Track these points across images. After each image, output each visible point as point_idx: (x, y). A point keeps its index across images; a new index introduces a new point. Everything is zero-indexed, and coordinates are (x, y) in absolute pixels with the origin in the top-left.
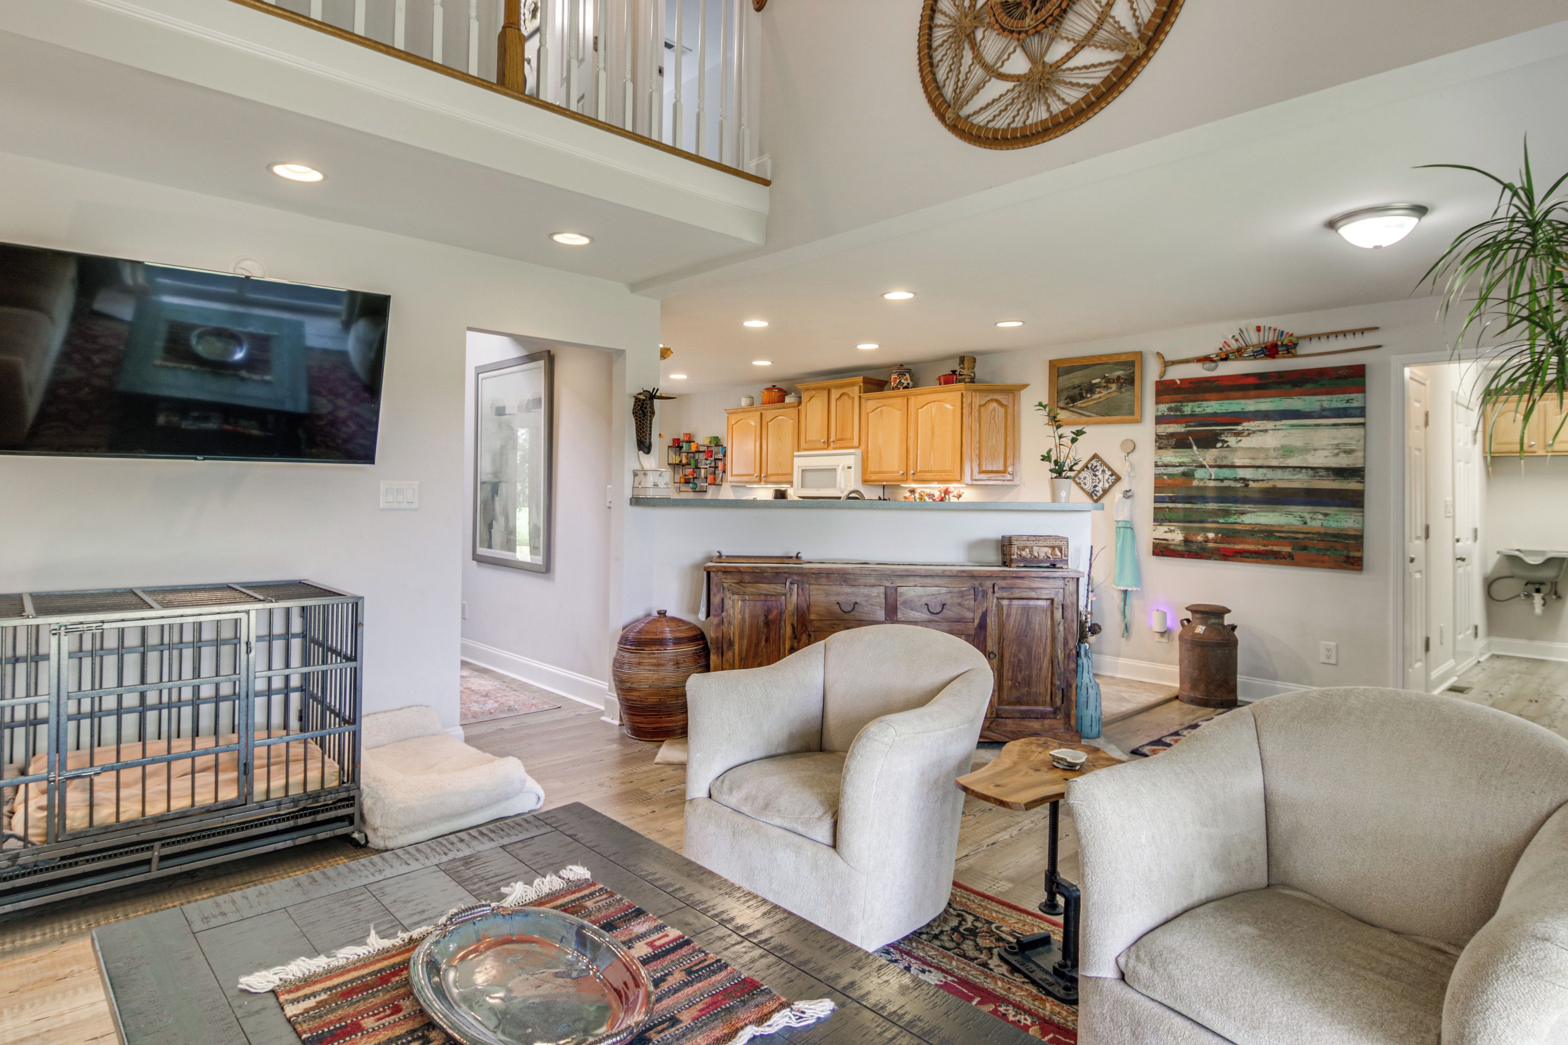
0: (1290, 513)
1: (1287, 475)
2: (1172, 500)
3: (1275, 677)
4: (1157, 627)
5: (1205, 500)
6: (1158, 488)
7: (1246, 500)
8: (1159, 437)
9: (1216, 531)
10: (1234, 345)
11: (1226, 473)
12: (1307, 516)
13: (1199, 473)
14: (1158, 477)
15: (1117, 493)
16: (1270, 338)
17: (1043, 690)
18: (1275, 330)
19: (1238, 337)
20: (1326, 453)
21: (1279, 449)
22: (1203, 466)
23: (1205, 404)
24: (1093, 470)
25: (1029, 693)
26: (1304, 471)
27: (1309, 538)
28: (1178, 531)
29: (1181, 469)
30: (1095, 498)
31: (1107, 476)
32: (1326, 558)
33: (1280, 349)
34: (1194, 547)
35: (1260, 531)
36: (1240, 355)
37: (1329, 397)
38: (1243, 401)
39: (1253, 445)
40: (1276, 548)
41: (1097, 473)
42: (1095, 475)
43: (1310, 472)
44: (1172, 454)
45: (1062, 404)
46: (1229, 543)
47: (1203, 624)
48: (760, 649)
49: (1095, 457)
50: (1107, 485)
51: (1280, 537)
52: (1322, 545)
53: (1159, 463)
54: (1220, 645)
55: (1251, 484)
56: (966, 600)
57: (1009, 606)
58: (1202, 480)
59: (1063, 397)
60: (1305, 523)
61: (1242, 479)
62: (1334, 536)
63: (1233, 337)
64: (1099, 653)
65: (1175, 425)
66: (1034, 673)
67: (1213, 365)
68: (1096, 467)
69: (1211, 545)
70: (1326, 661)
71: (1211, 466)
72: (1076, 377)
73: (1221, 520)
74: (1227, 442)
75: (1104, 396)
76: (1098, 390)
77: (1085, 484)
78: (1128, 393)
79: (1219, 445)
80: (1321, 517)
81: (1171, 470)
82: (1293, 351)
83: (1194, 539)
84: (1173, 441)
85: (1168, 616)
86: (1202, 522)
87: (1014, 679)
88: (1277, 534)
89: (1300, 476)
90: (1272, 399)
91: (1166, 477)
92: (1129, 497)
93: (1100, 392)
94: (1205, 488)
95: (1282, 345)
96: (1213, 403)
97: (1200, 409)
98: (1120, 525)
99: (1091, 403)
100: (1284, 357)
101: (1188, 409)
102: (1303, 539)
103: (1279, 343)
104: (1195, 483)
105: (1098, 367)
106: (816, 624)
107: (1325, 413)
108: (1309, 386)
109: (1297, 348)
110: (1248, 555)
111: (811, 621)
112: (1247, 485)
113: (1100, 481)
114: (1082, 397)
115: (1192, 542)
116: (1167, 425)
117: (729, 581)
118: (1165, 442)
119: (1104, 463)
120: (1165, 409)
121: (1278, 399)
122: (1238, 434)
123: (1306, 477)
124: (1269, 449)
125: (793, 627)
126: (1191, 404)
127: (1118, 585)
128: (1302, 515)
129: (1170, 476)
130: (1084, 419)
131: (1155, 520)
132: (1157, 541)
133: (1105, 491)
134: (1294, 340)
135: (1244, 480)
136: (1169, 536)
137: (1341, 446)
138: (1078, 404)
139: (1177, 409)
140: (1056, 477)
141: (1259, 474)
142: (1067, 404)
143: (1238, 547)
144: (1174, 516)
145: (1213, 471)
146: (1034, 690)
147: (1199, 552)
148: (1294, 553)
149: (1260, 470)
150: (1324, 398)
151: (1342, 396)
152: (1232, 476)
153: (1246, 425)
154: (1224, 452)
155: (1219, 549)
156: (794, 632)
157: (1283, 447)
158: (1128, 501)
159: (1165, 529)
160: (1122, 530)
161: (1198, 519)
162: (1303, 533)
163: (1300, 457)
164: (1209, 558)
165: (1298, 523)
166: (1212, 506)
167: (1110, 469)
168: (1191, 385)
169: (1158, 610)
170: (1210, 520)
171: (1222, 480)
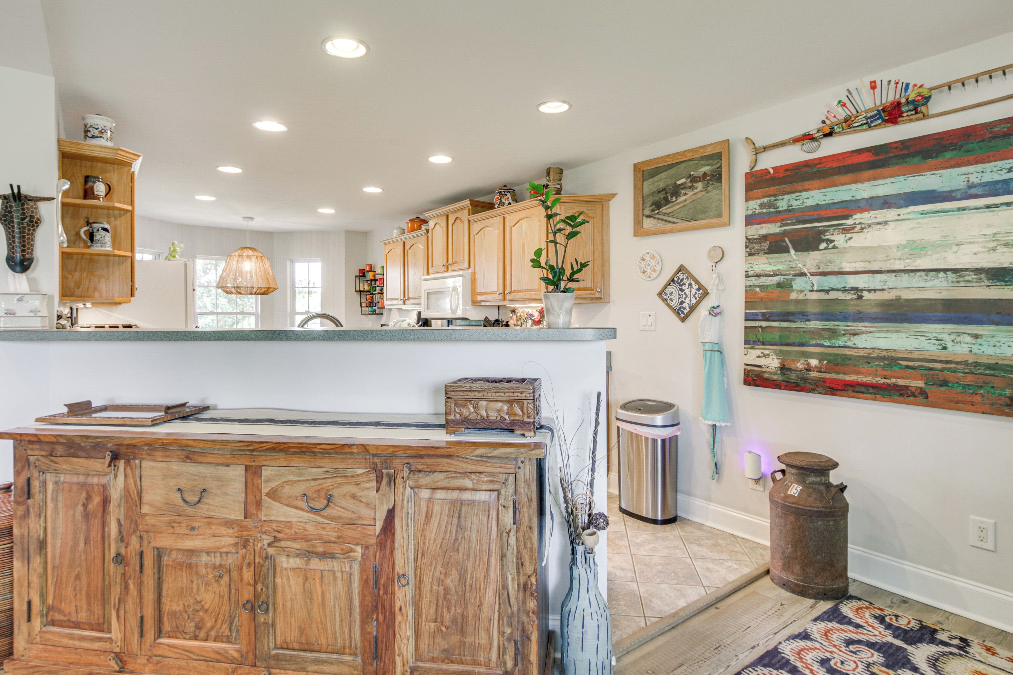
0: (922, 334)
1: (917, 281)
2: (766, 317)
3: (902, 555)
4: (750, 472)
5: (805, 316)
6: (749, 304)
7: (860, 317)
8: (749, 241)
9: (821, 357)
10: (841, 113)
11: (833, 281)
12: (948, 339)
13: (798, 283)
14: (749, 290)
15: (703, 311)
16: (890, 97)
17: (484, 641)
18: (897, 83)
19: (845, 100)
20: (975, 248)
21: (904, 247)
22: (803, 274)
23: (804, 194)
24: (679, 284)
25: (462, 644)
26: (942, 274)
27: (949, 370)
28: (773, 356)
29: (776, 279)
30: (682, 316)
31: (694, 291)
32: (978, 399)
33: (904, 109)
34: (793, 377)
35: (879, 358)
36: (849, 126)
37: (979, 167)
38: (853, 186)
39: (868, 244)
40: (901, 382)
41: (683, 287)
42: (682, 290)
43: (950, 275)
44: (765, 261)
45: (647, 212)
46: (837, 372)
47: (799, 482)
48: (78, 554)
49: (681, 269)
50: (694, 301)
51: (908, 367)
52: (970, 379)
53: (750, 273)
54: (821, 515)
55: (866, 295)
56: (364, 489)
57: (430, 500)
58: (802, 291)
59: (648, 204)
60: (945, 348)
61: (853, 289)
62: (988, 367)
63: (840, 102)
64: (689, 494)
65: (768, 225)
66: (471, 612)
67: (815, 144)
68: (682, 280)
69: (813, 374)
70: (979, 544)
71: (812, 274)
72: (660, 180)
73: (827, 343)
74: (832, 241)
75: (690, 198)
76: (683, 191)
77: (671, 300)
78: (716, 192)
79: (823, 246)
80: (968, 339)
81: (763, 281)
82: (923, 109)
83: (793, 366)
84: (766, 245)
85: (763, 459)
86: (802, 345)
87: (438, 619)
88: (902, 363)
89: (936, 282)
90: (893, 180)
91: (758, 290)
92: (717, 314)
93: (686, 194)
94: (806, 301)
95: (908, 102)
96: (814, 193)
97: (798, 203)
98: (707, 347)
99: (677, 207)
100: (911, 121)
101: (783, 204)
102: (942, 370)
103: (903, 101)
104: (793, 296)
105: (683, 165)
106: (150, 521)
107: (973, 191)
108: (948, 155)
109: (929, 104)
110: (863, 389)
111: (143, 516)
112: (860, 297)
113: (687, 296)
114: (667, 202)
115: (790, 370)
116: (759, 226)
117: (37, 453)
118: (757, 246)
119: (691, 276)
120: (757, 206)
121: (902, 178)
122: (847, 230)
123: (945, 284)
124: (889, 247)
125: (120, 525)
126: (786, 197)
127: (705, 419)
128: (940, 337)
129: (763, 287)
130: (670, 226)
131: (747, 342)
132: (749, 368)
133: (693, 308)
134: (925, 92)
135: (856, 289)
136: (762, 362)
137: (999, 237)
138: (664, 210)
139: (770, 205)
140: (552, 291)
141: (876, 281)
142: (653, 211)
143: (848, 378)
144: (768, 337)
145: (815, 280)
146: (469, 639)
147: (799, 382)
148: (927, 390)
149: (878, 276)
150: (971, 169)
151: (1000, 164)
152: (839, 286)
153: (858, 217)
154: (830, 255)
155: (824, 380)
156: (120, 532)
157: (910, 243)
158: (717, 319)
159: (758, 352)
160: (709, 353)
161: (797, 340)
162: (941, 362)
163: (937, 256)
164: (811, 391)
165: (933, 348)
166: (814, 325)
167: (697, 282)
168: (787, 173)
169: (750, 452)
170: (813, 342)
171: (827, 292)
